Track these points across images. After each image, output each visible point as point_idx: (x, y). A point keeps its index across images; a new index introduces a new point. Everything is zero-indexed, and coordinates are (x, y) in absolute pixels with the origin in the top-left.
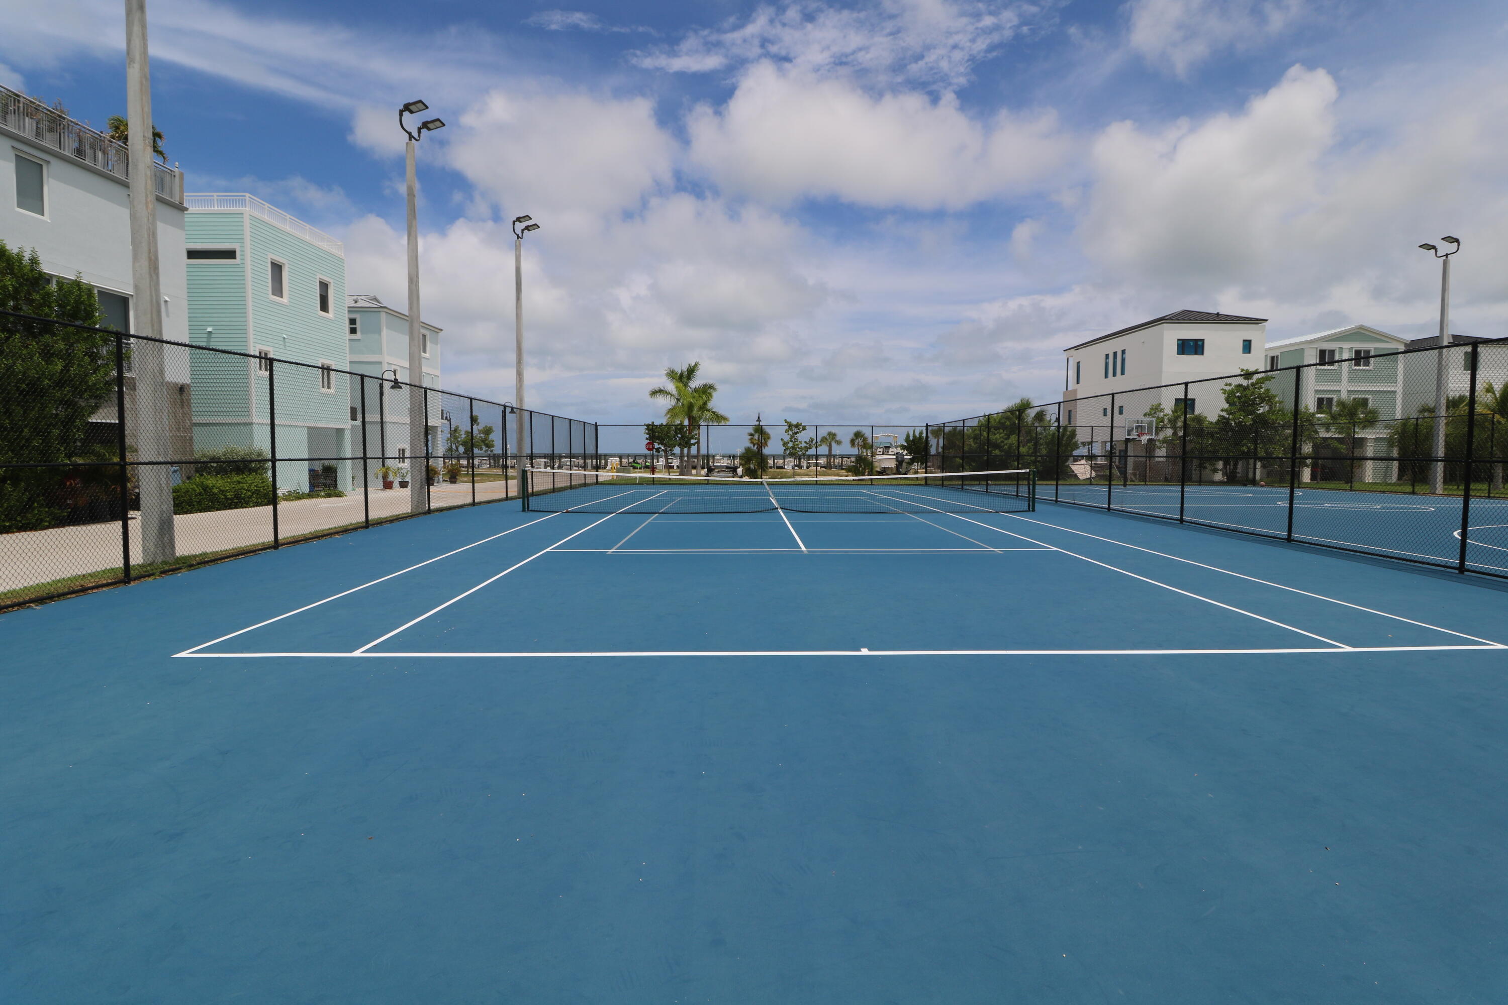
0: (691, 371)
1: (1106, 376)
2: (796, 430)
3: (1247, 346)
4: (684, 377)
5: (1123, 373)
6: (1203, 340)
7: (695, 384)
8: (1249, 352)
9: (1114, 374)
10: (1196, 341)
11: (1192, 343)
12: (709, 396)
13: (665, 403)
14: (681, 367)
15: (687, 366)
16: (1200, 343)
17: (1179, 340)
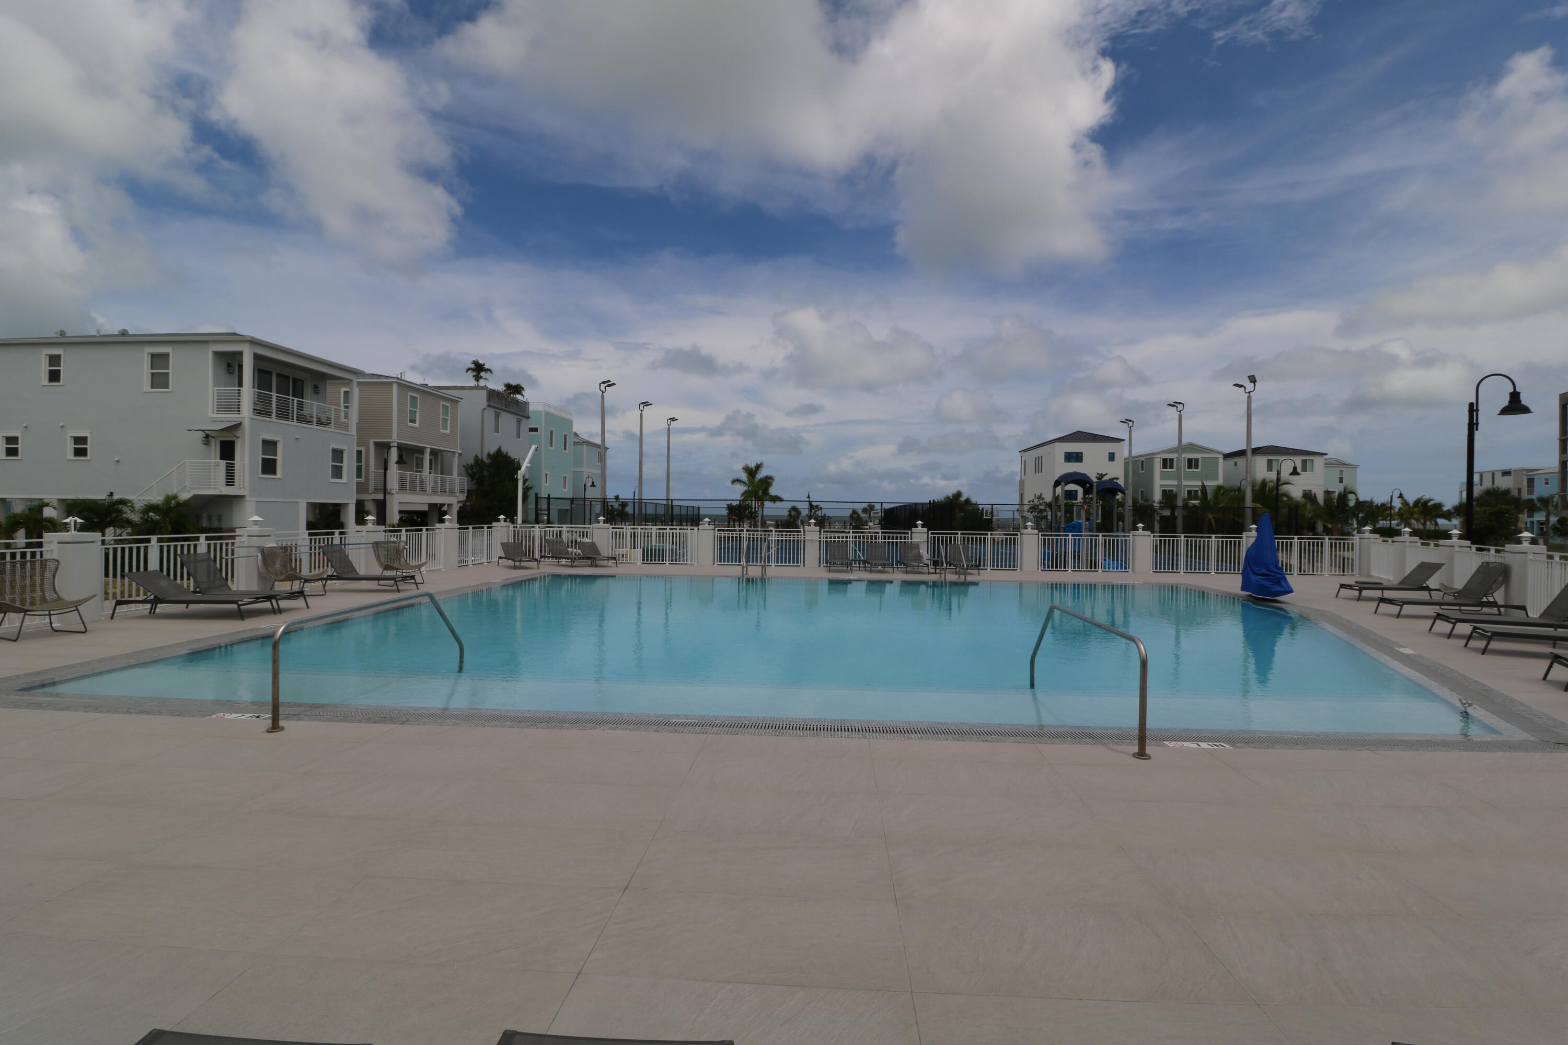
0: (758, 467)
1: (1036, 473)
2: (816, 509)
3: (1112, 457)
4: (751, 472)
5: (1042, 472)
6: (1082, 453)
7: (760, 476)
8: (1114, 460)
9: (1039, 472)
10: (1077, 453)
11: (1074, 455)
12: (769, 485)
13: (741, 488)
14: (752, 465)
15: (755, 464)
16: (1080, 455)
17: (1065, 453)
